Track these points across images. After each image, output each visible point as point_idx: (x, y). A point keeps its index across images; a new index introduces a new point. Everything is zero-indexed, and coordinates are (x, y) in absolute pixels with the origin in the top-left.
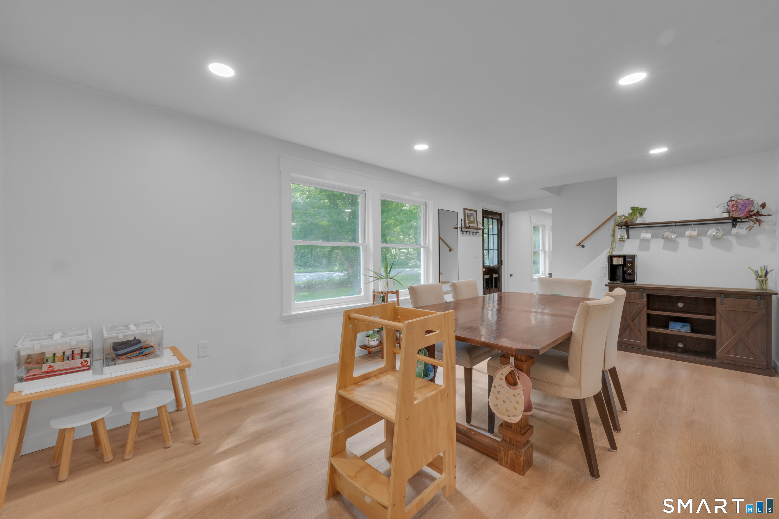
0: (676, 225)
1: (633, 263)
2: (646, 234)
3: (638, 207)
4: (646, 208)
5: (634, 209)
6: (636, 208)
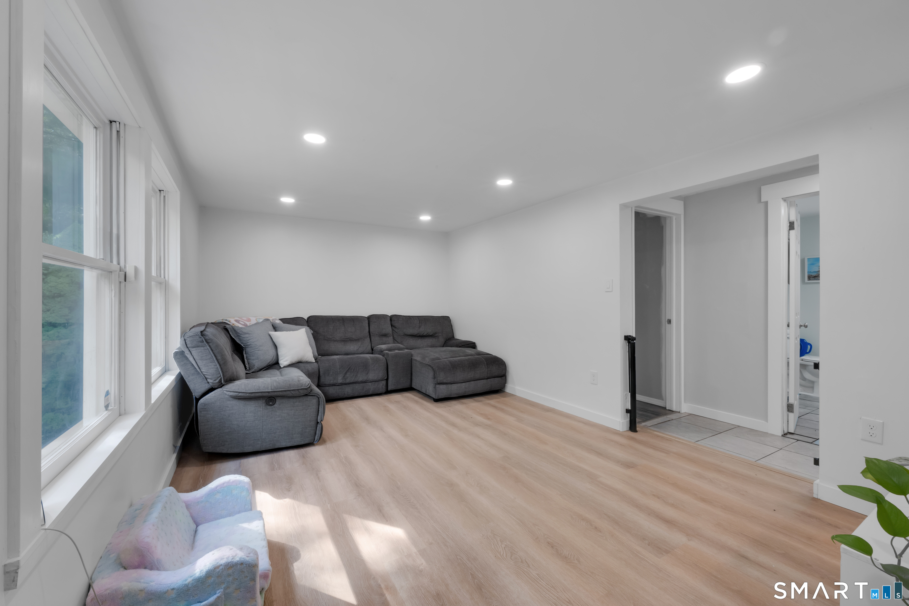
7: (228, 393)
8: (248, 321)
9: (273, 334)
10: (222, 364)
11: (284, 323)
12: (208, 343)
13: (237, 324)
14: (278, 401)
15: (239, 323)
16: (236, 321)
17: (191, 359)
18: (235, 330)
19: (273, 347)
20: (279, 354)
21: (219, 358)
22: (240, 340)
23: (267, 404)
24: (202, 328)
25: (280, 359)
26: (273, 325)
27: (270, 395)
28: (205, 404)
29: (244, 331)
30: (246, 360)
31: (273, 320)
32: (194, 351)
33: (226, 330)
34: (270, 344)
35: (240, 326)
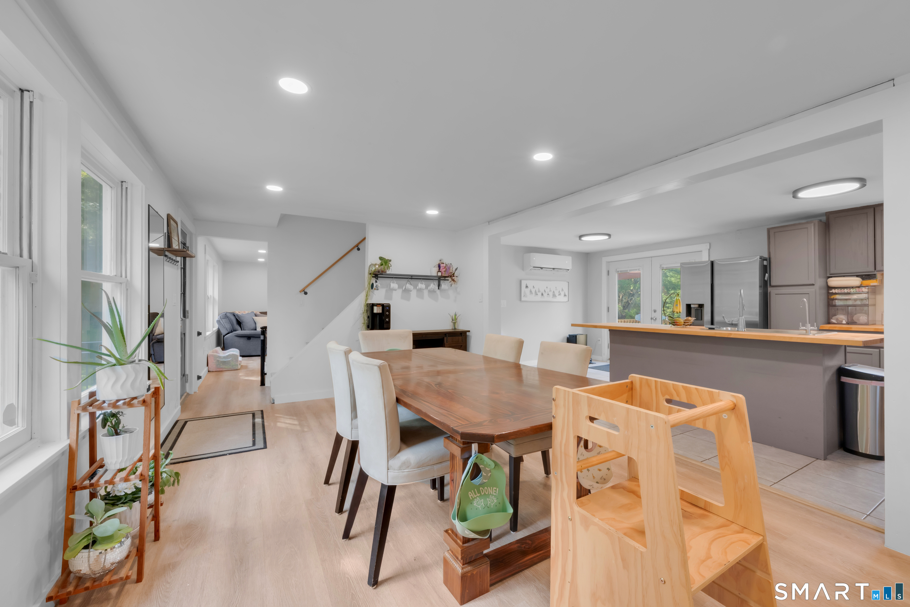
0: (412, 278)
1: (389, 311)
2: (394, 284)
3: (384, 257)
4: (390, 259)
5: (382, 259)
6: (383, 258)
7: (234, 334)
8: (244, 312)
9: (255, 318)
10: (232, 325)
11: (261, 313)
12: (228, 317)
13: (239, 313)
14: (252, 339)
15: (240, 313)
16: (239, 312)
17: (222, 322)
18: (238, 316)
19: (254, 323)
20: (257, 326)
21: (231, 322)
22: (240, 320)
23: (248, 339)
24: (226, 313)
25: (257, 328)
26: (255, 314)
27: (249, 336)
28: (227, 338)
29: (242, 316)
30: (242, 328)
31: (256, 312)
32: (223, 320)
33: (234, 315)
34: (253, 322)
35: (240, 314)
